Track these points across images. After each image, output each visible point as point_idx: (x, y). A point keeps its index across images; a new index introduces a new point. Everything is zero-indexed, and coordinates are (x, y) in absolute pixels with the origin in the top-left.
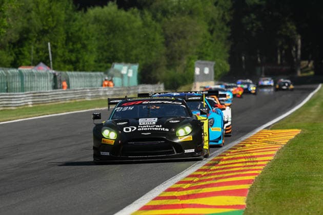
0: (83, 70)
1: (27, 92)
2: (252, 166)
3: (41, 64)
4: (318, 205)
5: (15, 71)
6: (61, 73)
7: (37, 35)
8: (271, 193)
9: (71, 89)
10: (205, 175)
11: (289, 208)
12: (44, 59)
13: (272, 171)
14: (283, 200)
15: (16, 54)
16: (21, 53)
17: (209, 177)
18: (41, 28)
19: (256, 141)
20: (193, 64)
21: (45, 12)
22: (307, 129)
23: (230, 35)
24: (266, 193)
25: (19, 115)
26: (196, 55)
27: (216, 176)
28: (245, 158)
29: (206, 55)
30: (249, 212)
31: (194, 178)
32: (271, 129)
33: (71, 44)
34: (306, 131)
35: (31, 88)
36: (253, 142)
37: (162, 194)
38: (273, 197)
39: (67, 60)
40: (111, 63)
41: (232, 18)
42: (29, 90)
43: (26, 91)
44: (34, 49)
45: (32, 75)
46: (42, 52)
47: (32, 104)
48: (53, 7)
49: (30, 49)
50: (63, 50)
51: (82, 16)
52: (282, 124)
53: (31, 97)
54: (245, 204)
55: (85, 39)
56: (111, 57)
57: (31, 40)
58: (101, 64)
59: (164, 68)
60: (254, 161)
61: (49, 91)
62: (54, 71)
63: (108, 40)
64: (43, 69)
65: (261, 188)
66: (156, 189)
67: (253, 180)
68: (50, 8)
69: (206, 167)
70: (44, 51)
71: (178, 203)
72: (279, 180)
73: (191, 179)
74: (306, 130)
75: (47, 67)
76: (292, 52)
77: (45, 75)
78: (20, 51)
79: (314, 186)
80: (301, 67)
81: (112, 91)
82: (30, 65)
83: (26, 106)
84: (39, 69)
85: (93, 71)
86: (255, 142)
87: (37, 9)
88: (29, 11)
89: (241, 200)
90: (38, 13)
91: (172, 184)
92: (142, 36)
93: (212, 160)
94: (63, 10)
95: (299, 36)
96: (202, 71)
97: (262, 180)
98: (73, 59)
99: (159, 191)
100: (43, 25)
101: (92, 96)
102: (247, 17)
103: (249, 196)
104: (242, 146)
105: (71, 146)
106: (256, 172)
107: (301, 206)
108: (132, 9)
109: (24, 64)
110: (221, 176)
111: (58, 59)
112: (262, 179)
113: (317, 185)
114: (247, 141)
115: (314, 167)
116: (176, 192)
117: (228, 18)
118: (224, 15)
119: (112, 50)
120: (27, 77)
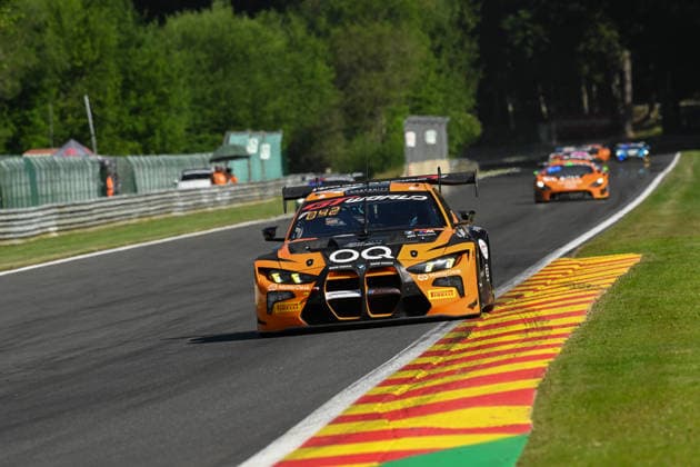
0: (163, 150)
1: (45, 206)
2: (540, 338)
3: (73, 143)
4: (688, 416)
5: (16, 160)
6: (115, 161)
7: (59, 81)
8: (584, 394)
9: (139, 193)
10: (439, 364)
11: (627, 425)
12: (77, 131)
13: (584, 346)
14: (612, 409)
15: (17, 124)
16: (27, 122)
17: (448, 369)
18: (69, 66)
19: (545, 284)
20: (399, 124)
21: (75, 29)
22: (654, 252)
23: (477, 56)
24: (574, 396)
25: (30, 258)
26: (406, 104)
27: (464, 365)
28: (524, 321)
29: (429, 103)
30: (539, 438)
31: (415, 372)
32: (577, 256)
33: (133, 94)
34: (653, 257)
35: (54, 196)
36: (539, 288)
37: (348, 410)
38: (589, 403)
39: (128, 130)
40: (223, 133)
41: (479, 19)
42: (50, 199)
43: (42, 203)
44: (55, 112)
45: (53, 167)
46: (73, 116)
47: (57, 231)
48: (91, 19)
49: (46, 111)
50: (117, 108)
51: (156, 35)
52: (600, 245)
53: (54, 217)
54: (529, 421)
55: (165, 84)
56: (221, 121)
57: (45, 91)
58: (202, 136)
59: (340, 135)
60: (544, 329)
61: (93, 200)
62: (100, 158)
63: (212, 83)
64: (75, 152)
65: (563, 384)
66: (336, 399)
67: (543, 369)
68: (86, 21)
69: (441, 347)
70: (76, 115)
71: (385, 427)
72: (600, 365)
73: (409, 374)
74: (653, 254)
75: (86, 149)
76: (614, 87)
77: (82, 167)
78: (25, 117)
79: (677, 375)
80: (636, 120)
81: (227, 194)
82: (48, 147)
83: (44, 236)
84: (68, 154)
85: (186, 152)
86: (543, 287)
87: (56, 24)
88: (38, 29)
89: (520, 415)
90: (60, 32)
91: (370, 388)
92: (287, 71)
93: (452, 331)
94: (112, 23)
95: (627, 53)
96: (420, 139)
97: (565, 367)
98: (141, 128)
99: (341, 403)
100: (73, 58)
101: (185, 206)
102: (511, 17)
103: (538, 405)
104: (517, 297)
105: (147, 316)
106: (550, 351)
107: (653, 420)
108: (263, 12)
109: (34, 144)
110: (474, 363)
111: (109, 129)
112: (563, 366)
113: (683, 371)
114: (527, 285)
115: (674, 334)
116: (379, 405)
117: (471, 22)
118: (462, 15)
119: (224, 103)
120: (43, 174)
